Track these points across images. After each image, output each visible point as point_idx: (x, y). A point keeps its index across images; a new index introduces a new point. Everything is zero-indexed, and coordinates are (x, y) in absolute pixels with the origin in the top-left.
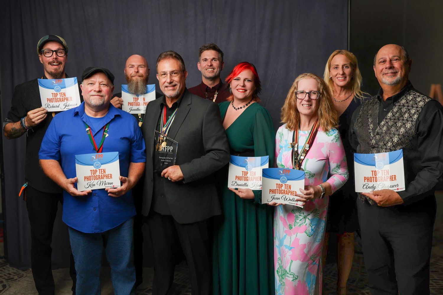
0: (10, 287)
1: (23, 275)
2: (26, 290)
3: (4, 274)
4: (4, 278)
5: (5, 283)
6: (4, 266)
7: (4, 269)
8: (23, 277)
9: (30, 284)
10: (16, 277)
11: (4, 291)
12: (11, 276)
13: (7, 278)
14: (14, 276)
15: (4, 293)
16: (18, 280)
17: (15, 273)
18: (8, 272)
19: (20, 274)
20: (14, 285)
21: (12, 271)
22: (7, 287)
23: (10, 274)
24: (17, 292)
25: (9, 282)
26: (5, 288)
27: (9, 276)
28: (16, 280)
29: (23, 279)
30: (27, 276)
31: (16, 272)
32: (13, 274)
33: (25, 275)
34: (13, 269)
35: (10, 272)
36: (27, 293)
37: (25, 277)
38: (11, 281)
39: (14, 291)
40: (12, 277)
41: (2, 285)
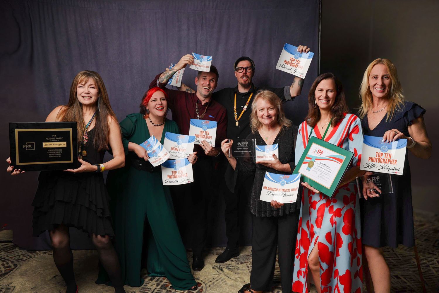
0: (21, 266)
1: (32, 256)
2: (35, 268)
3: (13, 255)
4: (14, 259)
5: (16, 262)
6: (12, 249)
7: (13, 251)
8: (31, 258)
9: (39, 263)
10: (25, 258)
11: (16, 269)
12: (20, 257)
13: (17, 259)
14: (23, 257)
15: (16, 271)
16: (27, 260)
17: (23, 255)
18: (17, 254)
19: (28, 255)
20: (24, 264)
21: (21, 253)
22: (18, 266)
23: (20, 256)
24: (27, 270)
25: (19, 262)
26: (17, 266)
27: (19, 257)
28: (26, 260)
29: (32, 260)
30: (35, 257)
31: (25, 254)
32: (22, 255)
33: (33, 256)
34: (21, 252)
35: (19, 254)
36: (37, 270)
37: (34, 258)
38: (22, 261)
39: (25, 269)
40: (22, 258)
41: (13, 265)
